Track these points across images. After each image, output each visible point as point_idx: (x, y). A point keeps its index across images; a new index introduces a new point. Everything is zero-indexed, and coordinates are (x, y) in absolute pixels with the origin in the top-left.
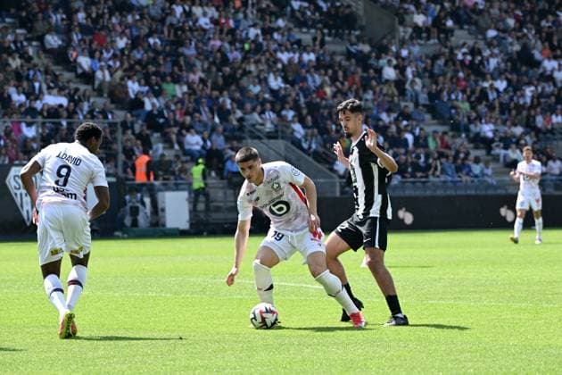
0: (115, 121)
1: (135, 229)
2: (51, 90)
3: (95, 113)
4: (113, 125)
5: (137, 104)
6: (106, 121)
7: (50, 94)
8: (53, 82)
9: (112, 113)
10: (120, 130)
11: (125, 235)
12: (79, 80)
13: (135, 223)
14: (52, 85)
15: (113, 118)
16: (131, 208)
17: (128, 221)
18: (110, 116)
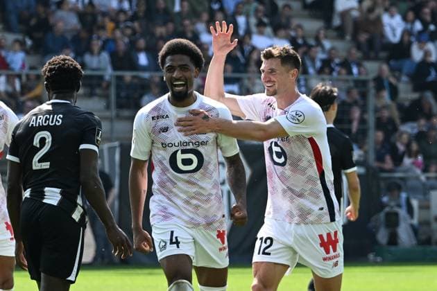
0: (363, 77)
1: (393, 248)
2: (262, 29)
3: (333, 65)
4: (361, 84)
5: (400, 51)
6: (350, 78)
7: (261, 33)
8: (266, 15)
9: (359, 65)
10: (372, 91)
11: (379, 259)
12: (306, 13)
13: (393, 239)
14: (265, 20)
15: (360, 73)
16: (388, 215)
17: (382, 236)
18: (355, 70)
